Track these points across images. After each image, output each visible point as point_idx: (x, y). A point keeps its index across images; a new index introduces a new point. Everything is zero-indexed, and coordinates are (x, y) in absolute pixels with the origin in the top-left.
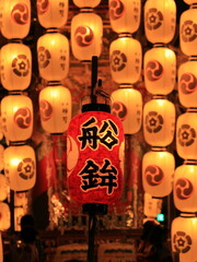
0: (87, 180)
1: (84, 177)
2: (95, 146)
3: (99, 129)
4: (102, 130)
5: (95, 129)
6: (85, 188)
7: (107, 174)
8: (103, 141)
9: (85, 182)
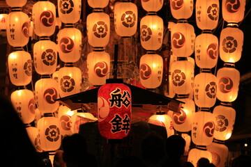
0: (115, 126)
1: (114, 124)
2: (119, 106)
3: (122, 95)
4: (123, 97)
5: (120, 95)
6: (114, 131)
7: (126, 123)
8: (124, 103)
9: (114, 127)
